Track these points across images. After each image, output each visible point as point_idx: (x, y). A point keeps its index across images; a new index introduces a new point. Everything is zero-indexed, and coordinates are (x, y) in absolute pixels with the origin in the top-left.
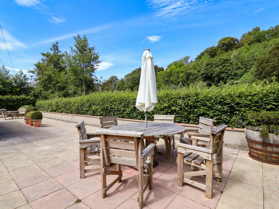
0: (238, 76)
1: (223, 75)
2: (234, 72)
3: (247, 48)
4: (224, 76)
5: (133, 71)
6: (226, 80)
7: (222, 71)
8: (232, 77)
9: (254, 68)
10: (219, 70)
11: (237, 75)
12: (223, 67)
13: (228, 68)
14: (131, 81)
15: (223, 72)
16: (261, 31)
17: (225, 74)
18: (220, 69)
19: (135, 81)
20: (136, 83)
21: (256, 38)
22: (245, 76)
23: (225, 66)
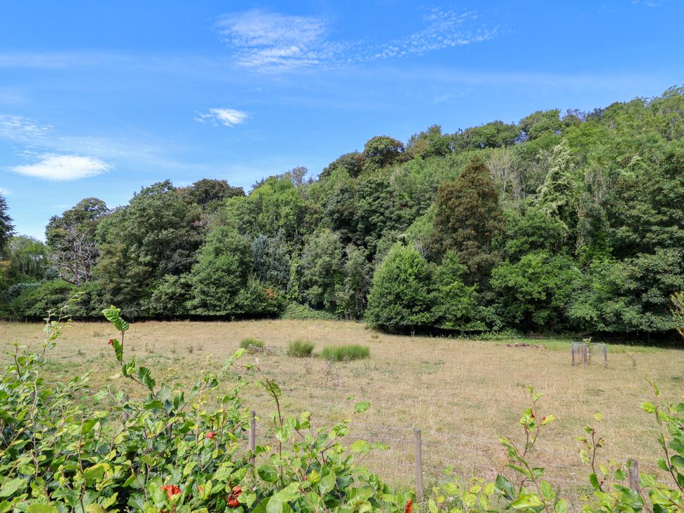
0: (404, 222)
1: (374, 219)
2: (396, 212)
3: (420, 165)
4: (376, 220)
5: (145, 188)
6: (381, 230)
7: (373, 208)
8: (393, 223)
9: (433, 208)
10: (367, 207)
11: (402, 220)
12: (374, 201)
13: (386, 203)
14: (134, 216)
15: (375, 212)
16: (443, 134)
17: (379, 216)
18: (369, 203)
19: (149, 219)
20: (151, 224)
21: (434, 146)
22: (418, 223)
23: (378, 198)
